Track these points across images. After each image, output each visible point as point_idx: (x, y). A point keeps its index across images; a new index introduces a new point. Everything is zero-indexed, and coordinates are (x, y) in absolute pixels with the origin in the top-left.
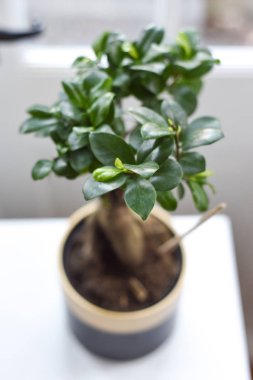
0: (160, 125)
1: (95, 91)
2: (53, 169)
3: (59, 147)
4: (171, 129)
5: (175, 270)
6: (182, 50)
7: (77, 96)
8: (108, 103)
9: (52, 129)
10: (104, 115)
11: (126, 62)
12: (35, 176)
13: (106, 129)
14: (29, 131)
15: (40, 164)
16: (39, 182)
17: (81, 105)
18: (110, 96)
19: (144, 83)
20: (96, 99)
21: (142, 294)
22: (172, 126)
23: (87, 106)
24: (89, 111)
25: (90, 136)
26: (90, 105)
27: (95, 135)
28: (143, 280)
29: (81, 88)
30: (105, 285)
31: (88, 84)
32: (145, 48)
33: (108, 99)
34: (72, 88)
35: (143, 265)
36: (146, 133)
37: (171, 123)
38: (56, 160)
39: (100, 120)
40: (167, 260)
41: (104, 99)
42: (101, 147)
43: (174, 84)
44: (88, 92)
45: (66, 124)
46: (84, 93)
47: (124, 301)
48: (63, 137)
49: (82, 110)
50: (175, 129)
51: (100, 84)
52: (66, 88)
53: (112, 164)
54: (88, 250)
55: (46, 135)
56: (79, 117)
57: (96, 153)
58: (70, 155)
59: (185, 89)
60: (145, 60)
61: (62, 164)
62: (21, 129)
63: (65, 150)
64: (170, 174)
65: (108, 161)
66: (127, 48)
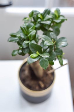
0: (50, 42)
1: (30, 29)
2: (18, 53)
3: (20, 46)
4: (53, 42)
5: (52, 78)
6: (56, 16)
7: (25, 31)
8: (34, 34)
9: (17, 40)
10: (33, 37)
11: (39, 20)
12: (13, 55)
13: (33, 42)
14: (11, 41)
15: (14, 51)
16: (14, 57)
17: (26, 34)
18: (35, 31)
19: (44, 26)
20: (31, 32)
21: (42, 86)
22: (53, 41)
23: (28, 34)
24: (28, 35)
25: (29, 44)
26: (29, 34)
27: (31, 44)
28: (43, 81)
29: (26, 28)
30: (32, 83)
31: (28, 27)
32: (45, 15)
33: (34, 32)
34: (23, 28)
35: (43, 77)
36: (46, 44)
37: (53, 40)
38: (19, 50)
39: (32, 39)
40: (50, 75)
41: (33, 32)
42: (32, 48)
43: (53, 25)
44: (28, 30)
45: (22, 39)
46: (27, 30)
47: (37, 88)
48: (21, 43)
49: (27, 35)
50: (54, 42)
51: (32, 27)
52: (22, 28)
53: (36, 53)
54: (27, 72)
55: (15, 42)
56: (26, 37)
57: (31, 49)
58: (23, 49)
59: (56, 27)
60: (45, 20)
61: (20, 51)
62: (8, 40)
63: (21, 47)
64: (52, 56)
65: (34, 52)
66: (39, 16)
